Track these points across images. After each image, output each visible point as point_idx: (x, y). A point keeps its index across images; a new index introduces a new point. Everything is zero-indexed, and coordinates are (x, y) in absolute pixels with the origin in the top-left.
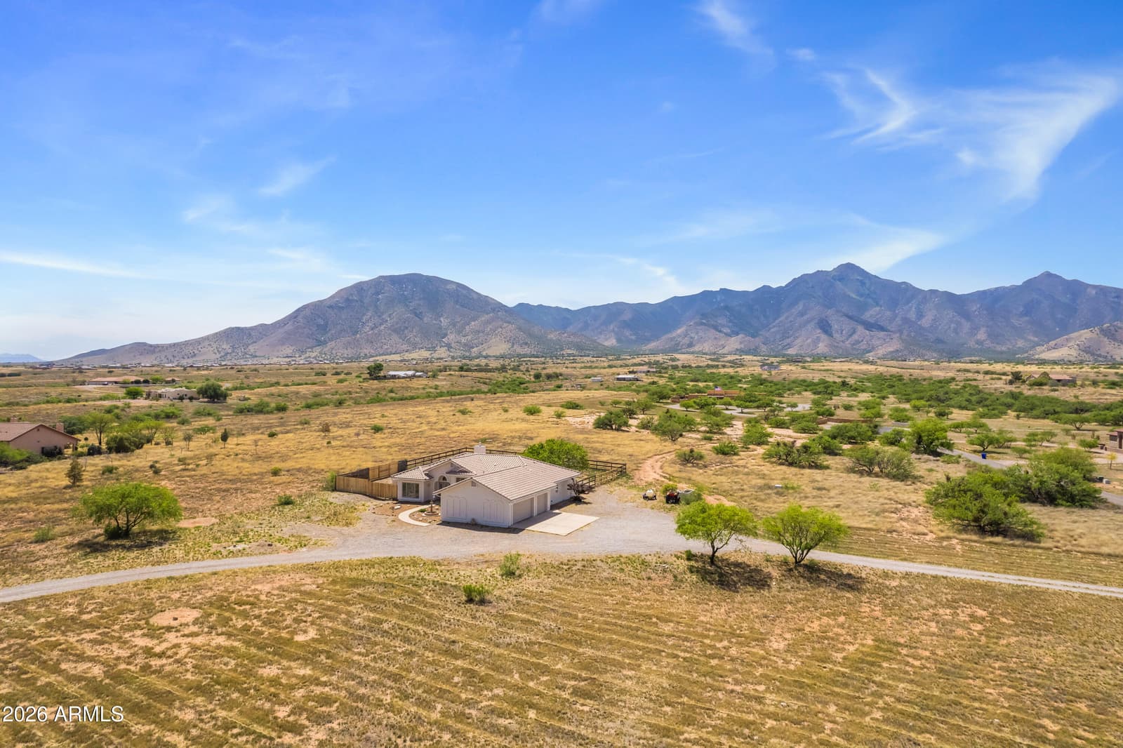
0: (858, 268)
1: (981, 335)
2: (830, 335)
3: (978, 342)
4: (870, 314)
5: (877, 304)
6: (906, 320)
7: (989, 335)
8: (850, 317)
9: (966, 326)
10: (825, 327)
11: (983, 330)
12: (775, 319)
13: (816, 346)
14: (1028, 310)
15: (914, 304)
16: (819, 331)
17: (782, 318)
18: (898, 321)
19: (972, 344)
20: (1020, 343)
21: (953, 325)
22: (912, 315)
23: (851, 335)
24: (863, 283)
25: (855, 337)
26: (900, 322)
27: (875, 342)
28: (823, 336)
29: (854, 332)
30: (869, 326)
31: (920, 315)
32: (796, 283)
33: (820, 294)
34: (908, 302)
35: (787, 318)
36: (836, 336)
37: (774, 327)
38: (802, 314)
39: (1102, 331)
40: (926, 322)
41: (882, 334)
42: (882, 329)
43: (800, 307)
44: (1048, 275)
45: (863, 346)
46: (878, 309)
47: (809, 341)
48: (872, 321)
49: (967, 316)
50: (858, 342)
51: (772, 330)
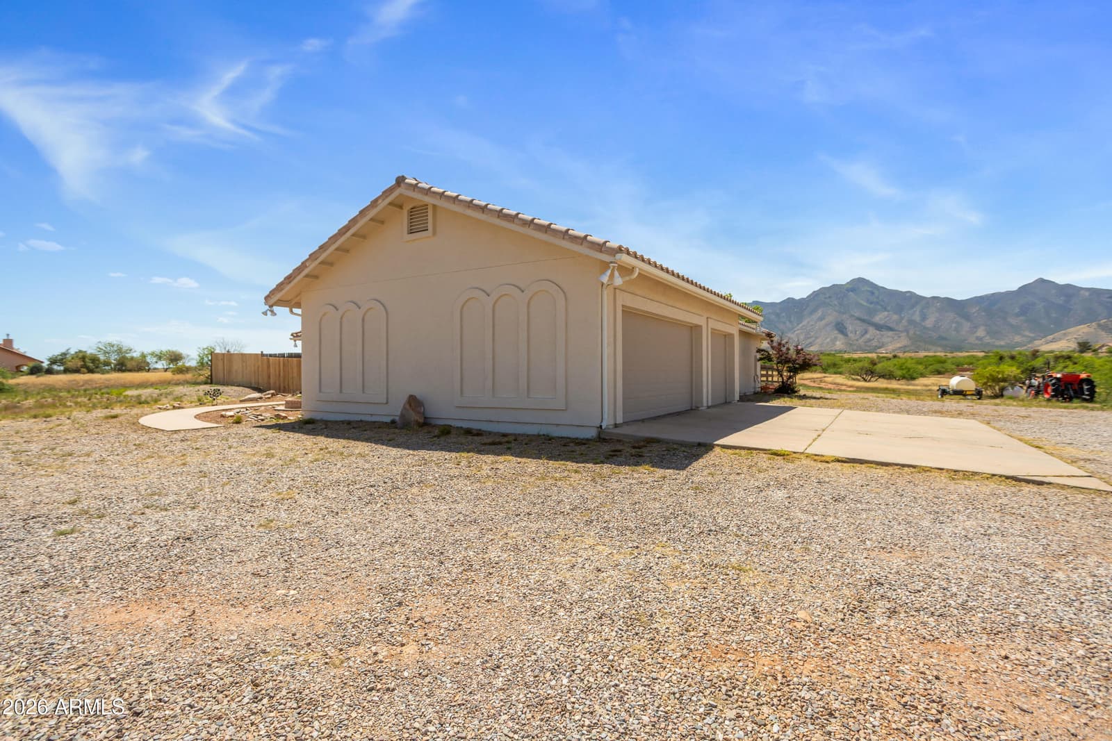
0: (868, 281)
1: (981, 332)
2: (846, 335)
3: (978, 338)
4: (879, 318)
5: (885, 309)
6: (911, 322)
7: (988, 333)
8: (863, 321)
9: (966, 326)
10: (841, 328)
11: (982, 328)
12: (798, 324)
13: (834, 344)
14: (1024, 311)
15: (918, 309)
16: (836, 332)
17: (803, 323)
18: (904, 322)
19: (972, 340)
20: (1018, 339)
21: (954, 325)
22: (917, 318)
23: (863, 336)
24: (873, 293)
25: (868, 336)
26: (906, 324)
27: (885, 340)
28: (840, 336)
29: (866, 332)
30: (879, 327)
31: (924, 318)
32: (815, 295)
33: (836, 303)
34: (913, 306)
35: (808, 322)
36: (850, 335)
37: (798, 330)
38: (821, 319)
39: (1099, 325)
40: (929, 323)
41: (890, 333)
42: (891, 329)
43: (819, 313)
44: (1042, 281)
45: (874, 343)
46: (886, 313)
47: (828, 340)
48: (882, 322)
49: (967, 317)
50: (870, 340)
51: (796, 332)
